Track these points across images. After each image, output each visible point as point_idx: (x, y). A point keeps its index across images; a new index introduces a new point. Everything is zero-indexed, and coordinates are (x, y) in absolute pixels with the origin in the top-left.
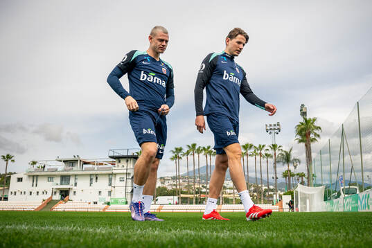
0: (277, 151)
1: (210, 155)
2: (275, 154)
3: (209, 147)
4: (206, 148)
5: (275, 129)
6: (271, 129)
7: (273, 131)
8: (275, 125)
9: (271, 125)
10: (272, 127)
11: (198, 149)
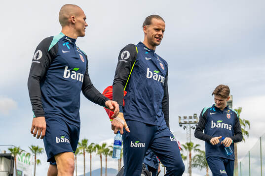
0: (192, 151)
1: (106, 154)
2: (190, 155)
3: (104, 145)
4: (101, 145)
5: (190, 123)
6: (186, 123)
7: (188, 126)
8: (191, 117)
9: (185, 118)
10: (188, 120)
11: (90, 147)
